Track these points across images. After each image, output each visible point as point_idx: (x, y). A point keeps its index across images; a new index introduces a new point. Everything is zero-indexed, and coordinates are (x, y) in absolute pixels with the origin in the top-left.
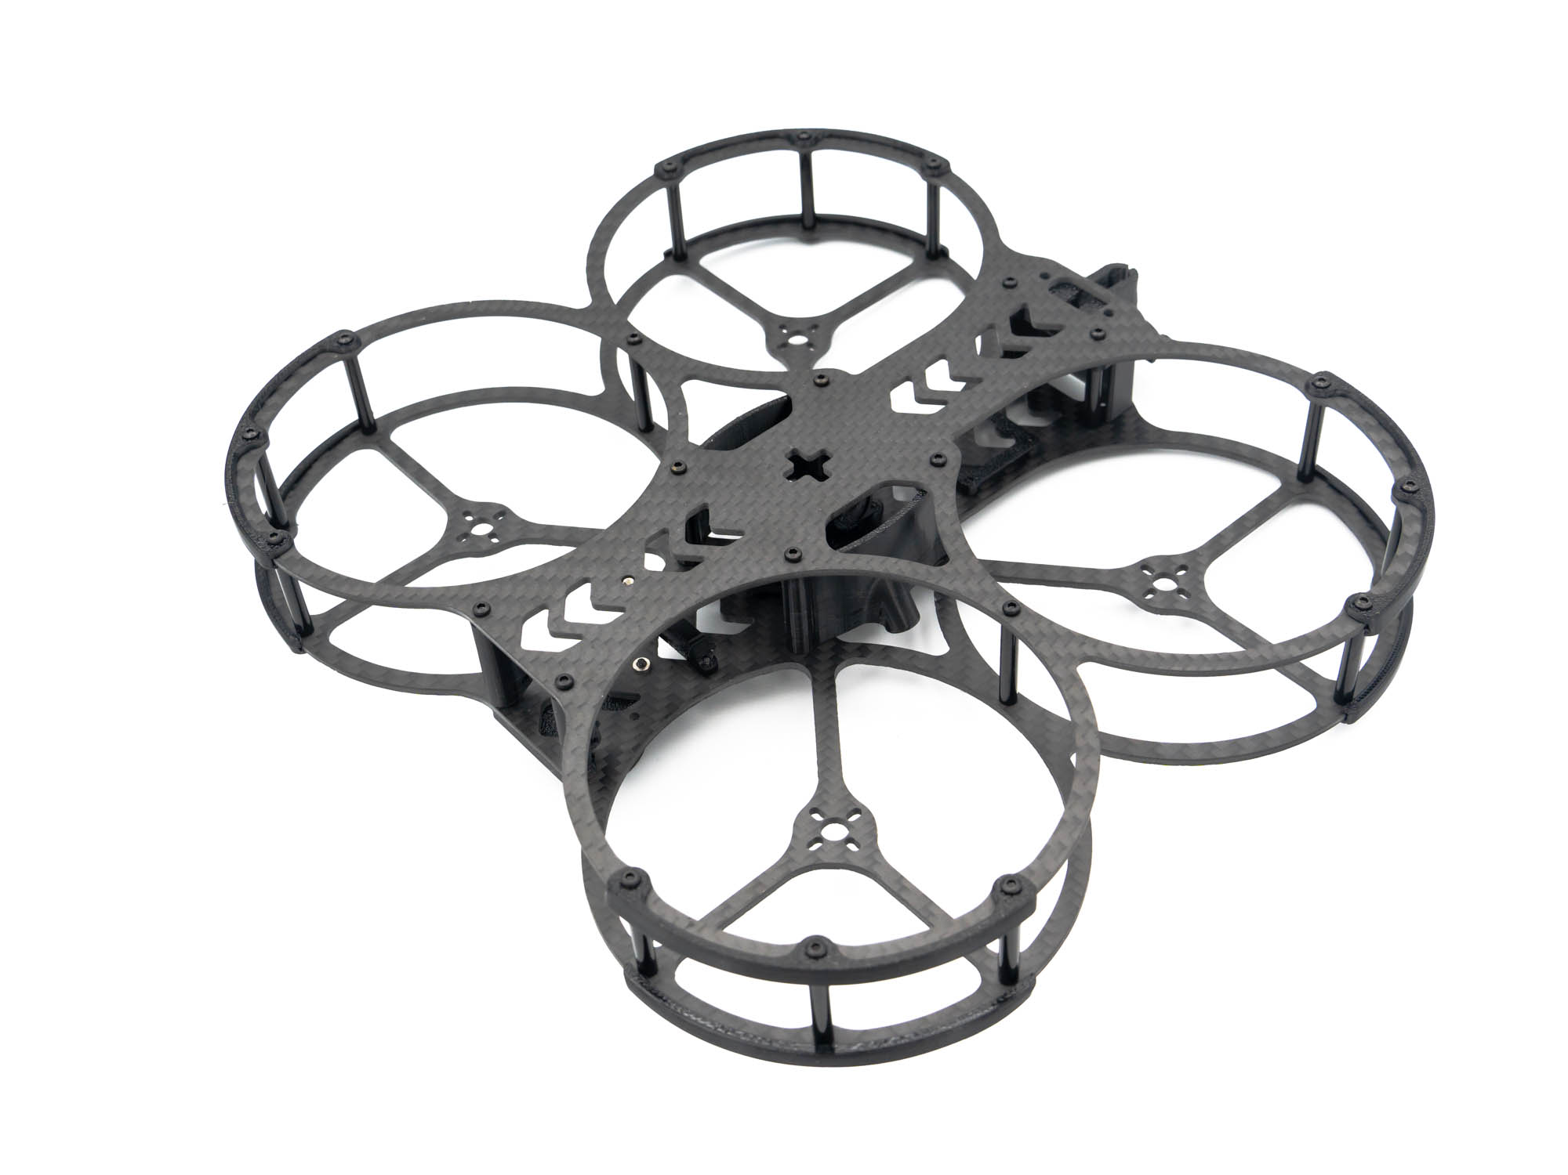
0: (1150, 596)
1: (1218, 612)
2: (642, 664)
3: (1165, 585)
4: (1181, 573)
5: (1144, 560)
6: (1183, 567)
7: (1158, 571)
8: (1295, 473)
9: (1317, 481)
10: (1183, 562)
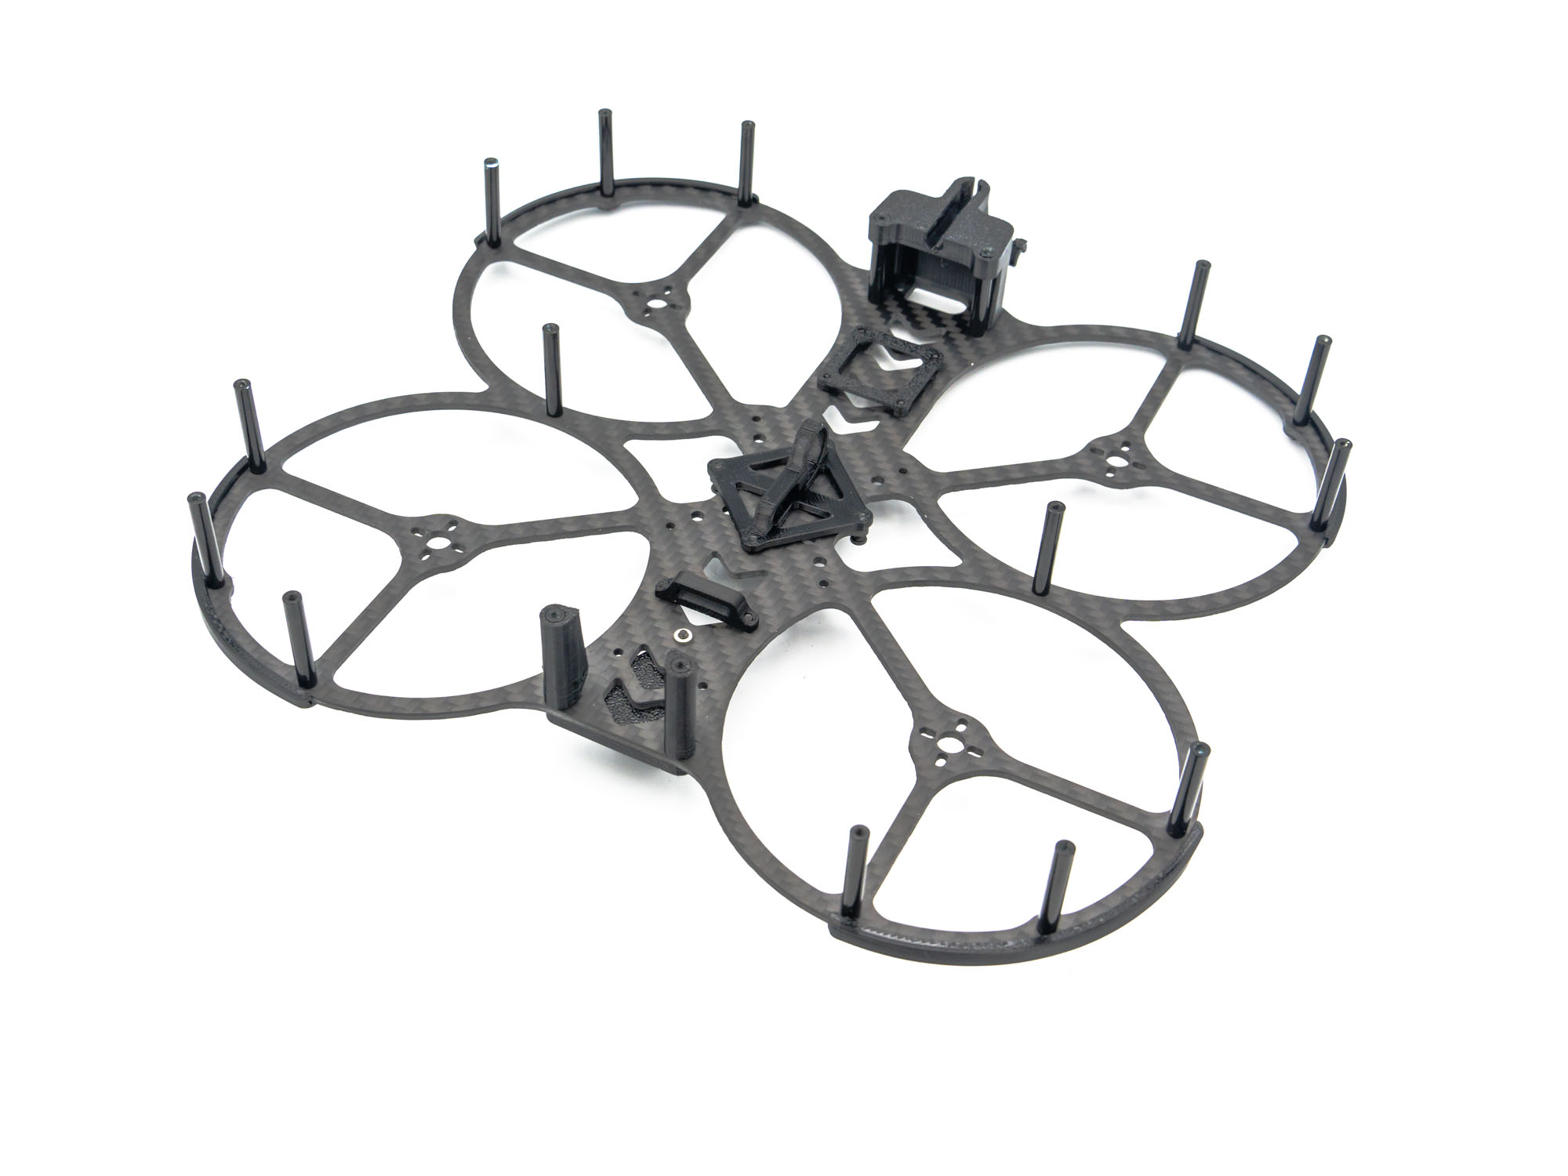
0: (1110, 475)
1: (1176, 475)
2: (683, 635)
3: (1116, 462)
4: (1125, 449)
5: (1089, 444)
6: (1126, 444)
7: (1106, 451)
8: (1174, 344)
9: (1195, 346)
10: (1123, 439)
